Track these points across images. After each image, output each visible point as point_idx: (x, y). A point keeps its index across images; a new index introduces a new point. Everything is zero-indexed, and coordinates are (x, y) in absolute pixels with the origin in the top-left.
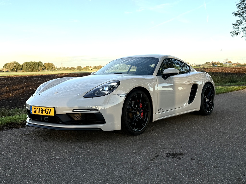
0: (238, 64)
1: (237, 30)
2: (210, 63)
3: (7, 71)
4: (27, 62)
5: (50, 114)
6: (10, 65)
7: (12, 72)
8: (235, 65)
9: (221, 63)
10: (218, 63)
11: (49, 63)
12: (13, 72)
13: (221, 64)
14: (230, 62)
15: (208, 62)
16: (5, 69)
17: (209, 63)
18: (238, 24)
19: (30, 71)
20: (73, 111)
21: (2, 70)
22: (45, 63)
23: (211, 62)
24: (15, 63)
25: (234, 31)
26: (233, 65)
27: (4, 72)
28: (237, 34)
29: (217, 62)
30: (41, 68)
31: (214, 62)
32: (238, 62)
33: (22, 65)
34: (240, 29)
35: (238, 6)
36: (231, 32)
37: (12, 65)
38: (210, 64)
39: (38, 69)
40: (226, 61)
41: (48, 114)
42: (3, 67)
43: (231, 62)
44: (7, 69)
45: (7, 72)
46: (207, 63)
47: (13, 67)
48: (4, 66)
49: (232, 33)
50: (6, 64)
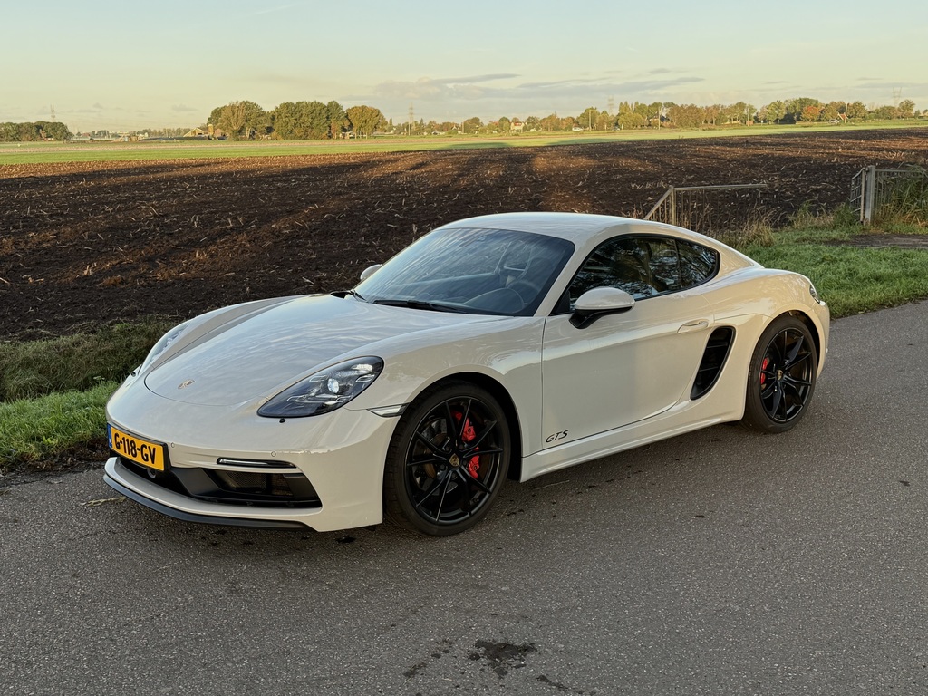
3: (220, 136)
4: (288, 105)
5: (153, 463)
6: (231, 114)
7: (238, 140)
11: (363, 108)
12: (242, 140)
16: (214, 129)
19: (300, 138)
20: (218, 462)
21: (202, 131)
22: (353, 109)
24: (248, 106)
27: (210, 139)
30: (336, 125)
33: (270, 116)
37: (236, 115)
39: (328, 128)
41: (150, 464)
42: (207, 121)
44: (221, 127)
45: (220, 139)
47: (241, 123)
48: (209, 119)
50: (216, 109)
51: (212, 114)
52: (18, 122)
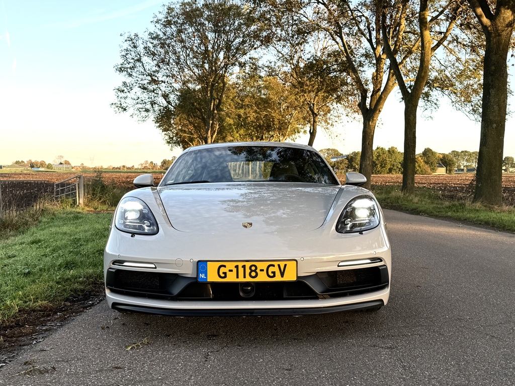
0: (83, 167)
1: (123, 100)
2: (26, 162)
5: (282, 276)
8: (77, 169)
9: (49, 164)
10: (42, 164)
13: (49, 166)
14: (67, 163)
15: (20, 161)
17: (22, 162)
18: (125, 89)
20: (338, 266)
23: (28, 160)
25: (119, 103)
26: (73, 170)
28: (125, 110)
29: (39, 160)
31: (33, 161)
32: (82, 164)
34: (129, 101)
35: (124, 53)
36: (112, 104)
38: (24, 166)
40: (59, 160)
41: (278, 278)
43: (69, 164)
46: (17, 162)
49: (114, 106)
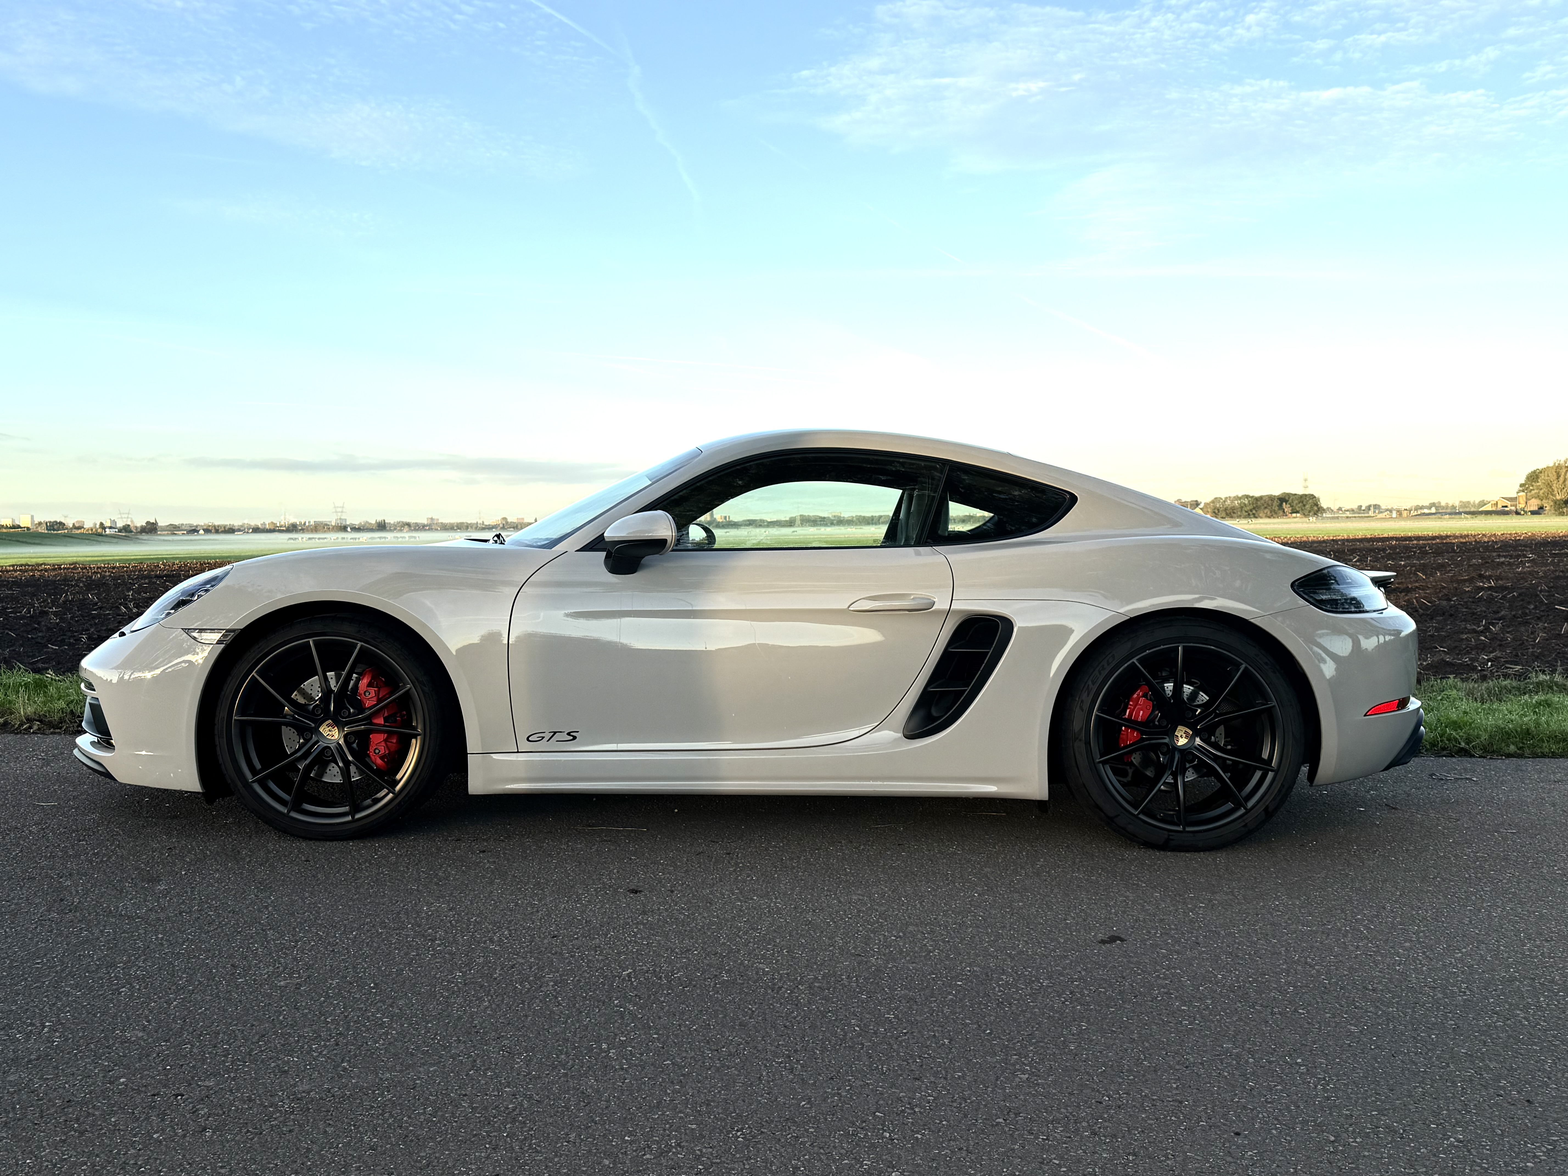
3: (1536, 508)
6: (1555, 477)
7: (1563, 514)
16: (1527, 500)
21: (1508, 503)
27: (1517, 513)
37: (1561, 479)
42: (1518, 488)
44: (1537, 497)
45: (1533, 513)
48: (1521, 485)
50: (1534, 472)
51: (1528, 478)
52: (1257, 494)
